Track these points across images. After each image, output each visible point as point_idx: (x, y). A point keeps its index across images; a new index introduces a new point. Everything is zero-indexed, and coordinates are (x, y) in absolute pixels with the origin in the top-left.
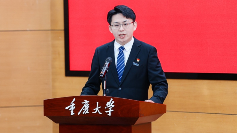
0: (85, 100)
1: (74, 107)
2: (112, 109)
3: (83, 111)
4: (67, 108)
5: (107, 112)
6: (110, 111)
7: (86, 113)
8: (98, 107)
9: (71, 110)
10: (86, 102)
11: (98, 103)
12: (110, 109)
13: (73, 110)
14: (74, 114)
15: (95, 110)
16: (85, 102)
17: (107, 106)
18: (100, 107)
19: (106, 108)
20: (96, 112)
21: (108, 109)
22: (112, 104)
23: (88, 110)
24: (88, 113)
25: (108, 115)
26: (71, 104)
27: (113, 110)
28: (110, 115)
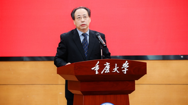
0: (107, 63)
1: (99, 68)
2: (127, 68)
3: (105, 71)
4: (93, 69)
5: (123, 71)
6: (126, 70)
7: (107, 72)
8: (117, 67)
9: (96, 70)
10: (108, 64)
11: (116, 64)
12: (126, 69)
13: (98, 70)
14: (98, 73)
15: (115, 70)
16: (106, 64)
17: (123, 67)
18: (118, 68)
19: (122, 68)
20: (115, 71)
21: (124, 69)
22: (127, 65)
23: (109, 70)
24: (109, 72)
25: (124, 73)
26: (96, 65)
27: (127, 70)
28: (125, 73)
